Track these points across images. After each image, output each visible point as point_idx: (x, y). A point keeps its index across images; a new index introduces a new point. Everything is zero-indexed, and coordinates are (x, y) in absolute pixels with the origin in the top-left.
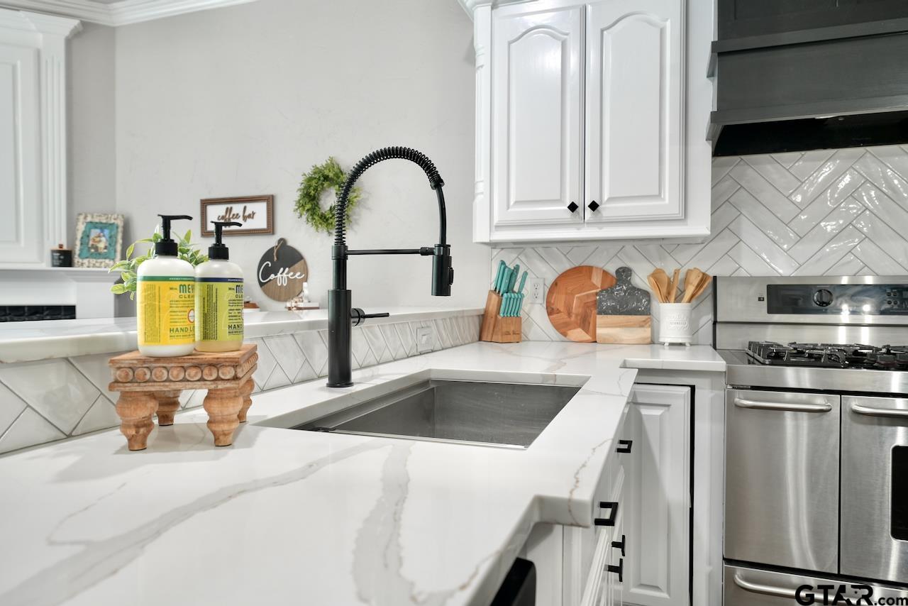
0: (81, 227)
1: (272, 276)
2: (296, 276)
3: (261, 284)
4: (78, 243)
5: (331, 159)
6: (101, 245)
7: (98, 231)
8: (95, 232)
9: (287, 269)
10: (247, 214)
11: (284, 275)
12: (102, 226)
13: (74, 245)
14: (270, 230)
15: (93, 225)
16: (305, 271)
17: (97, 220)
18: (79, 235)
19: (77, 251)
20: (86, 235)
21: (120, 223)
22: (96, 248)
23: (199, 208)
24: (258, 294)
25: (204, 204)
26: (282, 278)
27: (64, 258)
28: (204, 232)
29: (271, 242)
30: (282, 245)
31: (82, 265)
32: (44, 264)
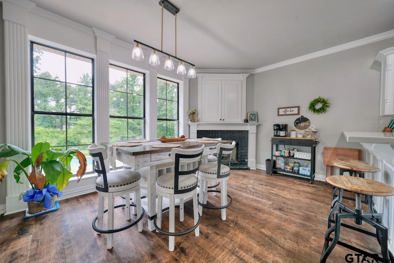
0: (249, 115)
1: (299, 124)
2: (307, 124)
3: (295, 126)
4: (249, 118)
5: (319, 97)
6: (253, 118)
7: (252, 115)
8: (252, 116)
9: (304, 123)
10: (291, 110)
11: (303, 124)
12: (253, 114)
13: (248, 118)
14: (298, 114)
15: (251, 114)
16: (310, 123)
17: (252, 113)
18: (249, 116)
19: (249, 119)
20: (250, 116)
21: (256, 113)
22: (252, 119)
23: (277, 110)
24: (294, 128)
25: (279, 109)
26: (302, 124)
27: (246, 121)
28: (279, 115)
29: (299, 116)
30: (302, 117)
31: (250, 122)
32: (242, 122)
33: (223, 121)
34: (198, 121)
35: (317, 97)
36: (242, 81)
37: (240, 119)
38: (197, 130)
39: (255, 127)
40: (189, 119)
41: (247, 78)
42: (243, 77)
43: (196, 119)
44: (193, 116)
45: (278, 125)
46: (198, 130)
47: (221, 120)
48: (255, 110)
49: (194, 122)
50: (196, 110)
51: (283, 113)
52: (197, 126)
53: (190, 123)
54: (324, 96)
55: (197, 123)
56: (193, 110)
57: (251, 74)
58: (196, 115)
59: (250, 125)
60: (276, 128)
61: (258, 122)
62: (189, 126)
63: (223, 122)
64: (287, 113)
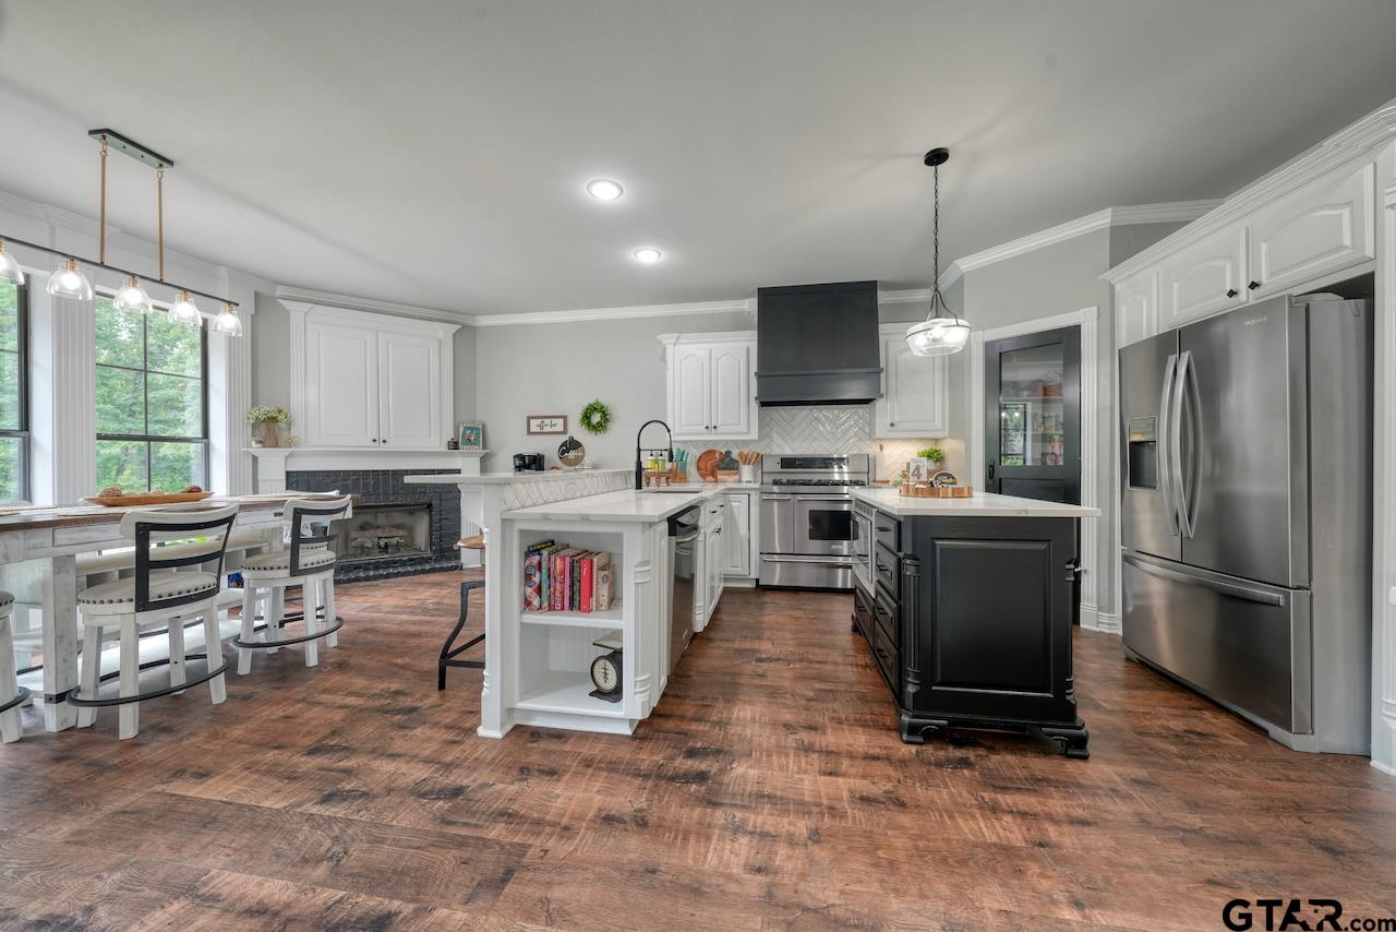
0: (461, 429)
1: (566, 454)
2: (579, 454)
3: (560, 458)
4: (460, 437)
5: (595, 400)
6: (472, 439)
7: (470, 431)
8: (468, 432)
9: (574, 451)
10: (552, 424)
12: (472, 429)
13: (458, 438)
14: (565, 432)
15: (466, 428)
16: (584, 451)
17: (469, 425)
18: (461, 433)
19: (461, 440)
20: (464, 433)
21: (481, 427)
22: (470, 441)
23: (526, 420)
24: (558, 463)
25: (529, 418)
26: (572, 454)
27: (454, 445)
28: (529, 433)
29: (565, 438)
30: (572, 439)
31: (464, 448)
32: (444, 448)
33: (382, 444)
34: (289, 444)
35: (592, 401)
36: (440, 341)
37: (437, 440)
38: (287, 472)
39: (476, 461)
40: (253, 436)
41: (454, 335)
42: (445, 332)
43: (284, 436)
44: (269, 427)
45: (521, 457)
46: (289, 469)
47: (375, 441)
48: (481, 416)
49: (276, 446)
50: (280, 411)
51: (538, 430)
52: (286, 458)
53: (255, 448)
54: (604, 401)
55: (285, 451)
56: (266, 409)
57: (464, 326)
58: (282, 425)
59: (463, 455)
60: (518, 463)
61: (484, 448)
62: (255, 459)
63: (383, 448)
64: (546, 429)
